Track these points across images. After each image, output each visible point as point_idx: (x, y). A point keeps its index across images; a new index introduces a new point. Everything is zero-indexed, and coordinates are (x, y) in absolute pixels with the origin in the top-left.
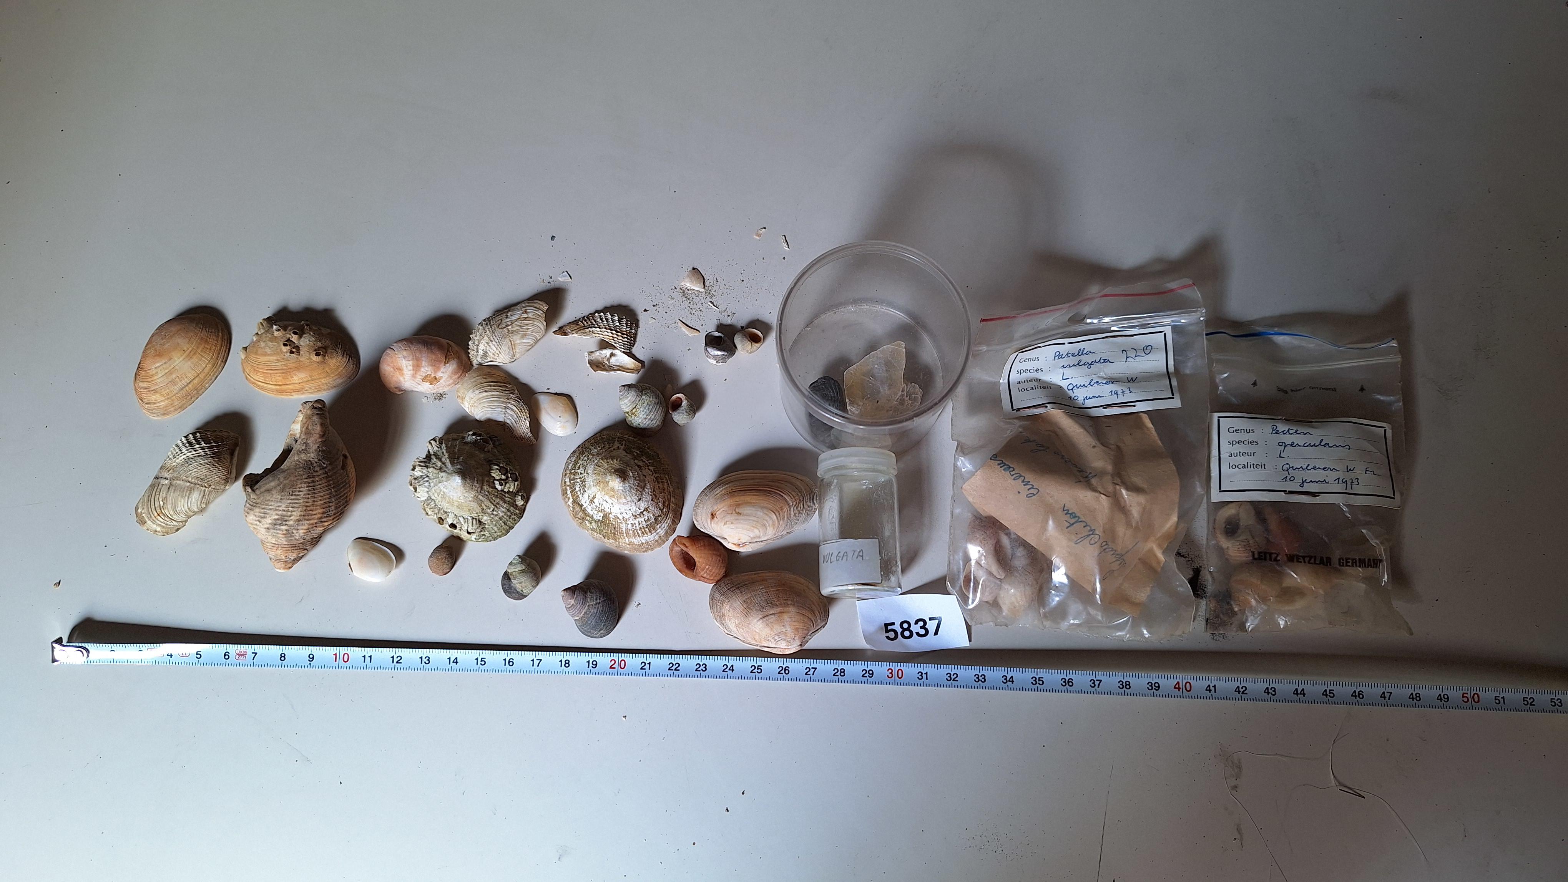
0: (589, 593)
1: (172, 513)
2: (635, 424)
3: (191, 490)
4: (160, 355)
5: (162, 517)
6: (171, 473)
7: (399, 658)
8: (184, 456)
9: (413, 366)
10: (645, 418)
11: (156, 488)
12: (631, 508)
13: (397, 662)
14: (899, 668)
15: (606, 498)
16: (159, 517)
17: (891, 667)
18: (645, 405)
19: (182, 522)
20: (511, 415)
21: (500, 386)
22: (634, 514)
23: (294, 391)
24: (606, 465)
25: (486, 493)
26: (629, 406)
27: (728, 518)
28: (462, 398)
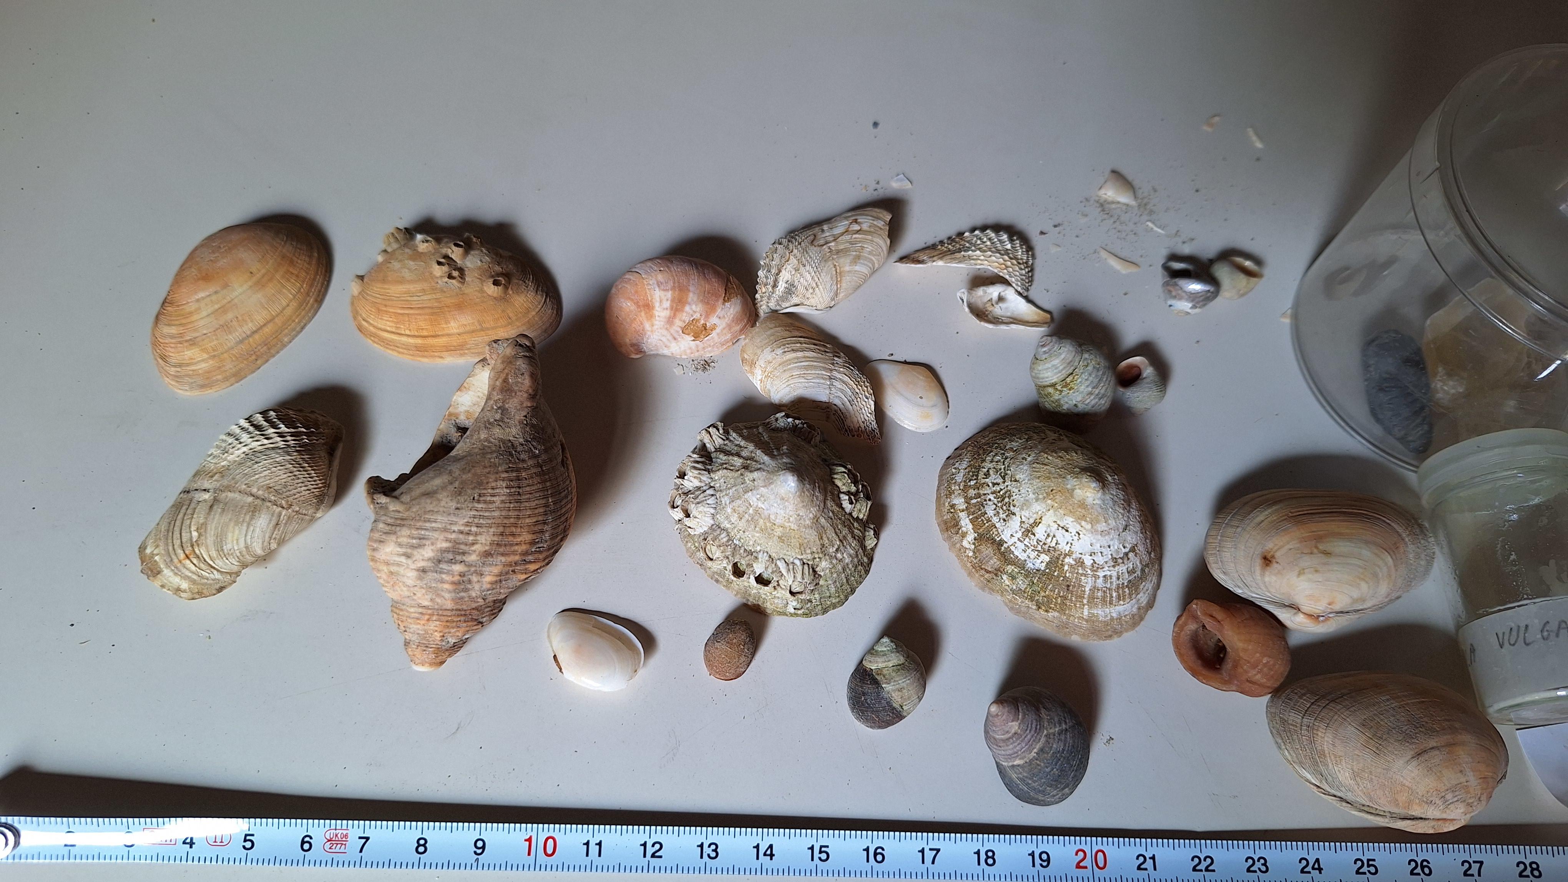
0: (1043, 711)
1: (214, 554)
2: (1065, 408)
3: (254, 510)
4: (206, 278)
5: (195, 561)
6: (215, 481)
7: (657, 846)
8: (245, 449)
9: (673, 301)
10: (1091, 393)
11: (184, 508)
13: (653, 856)
15: (1069, 521)
16: (188, 562)
18: (1090, 368)
19: (230, 574)
20: (842, 391)
21: (815, 345)
22: (1115, 556)
23: (448, 349)
24: (1058, 462)
25: (831, 514)
26: (1060, 372)
28: (753, 364)
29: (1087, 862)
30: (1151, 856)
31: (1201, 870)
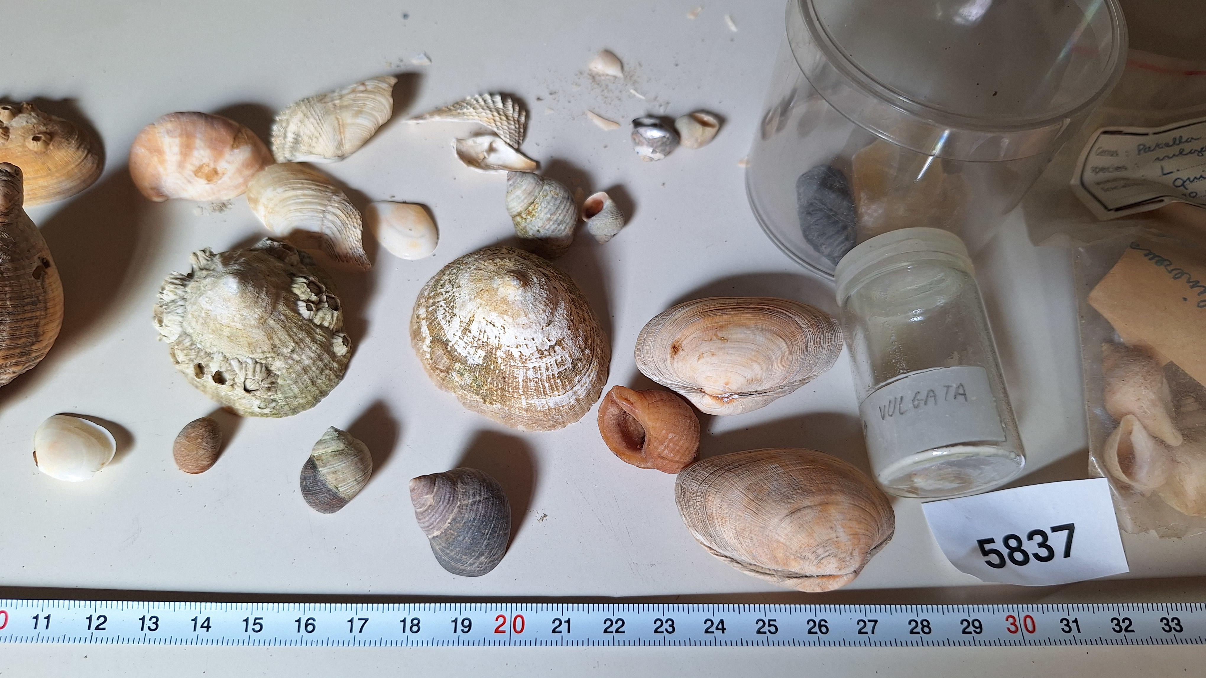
0: (460, 485)
2: (531, 234)
7: (102, 620)
9: (181, 146)
10: (549, 220)
12: (535, 336)
13: (96, 628)
14: (1026, 613)
15: (494, 316)
17: (1011, 613)
18: (548, 198)
20: (333, 222)
21: (317, 185)
22: (540, 348)
24: (492, 267)
25: (282, 317)
26: (523, 201)
27: (706, 347)
28: (255, 201)
29: (506, 627)
30: (567, 619)
31: (612, 632)
